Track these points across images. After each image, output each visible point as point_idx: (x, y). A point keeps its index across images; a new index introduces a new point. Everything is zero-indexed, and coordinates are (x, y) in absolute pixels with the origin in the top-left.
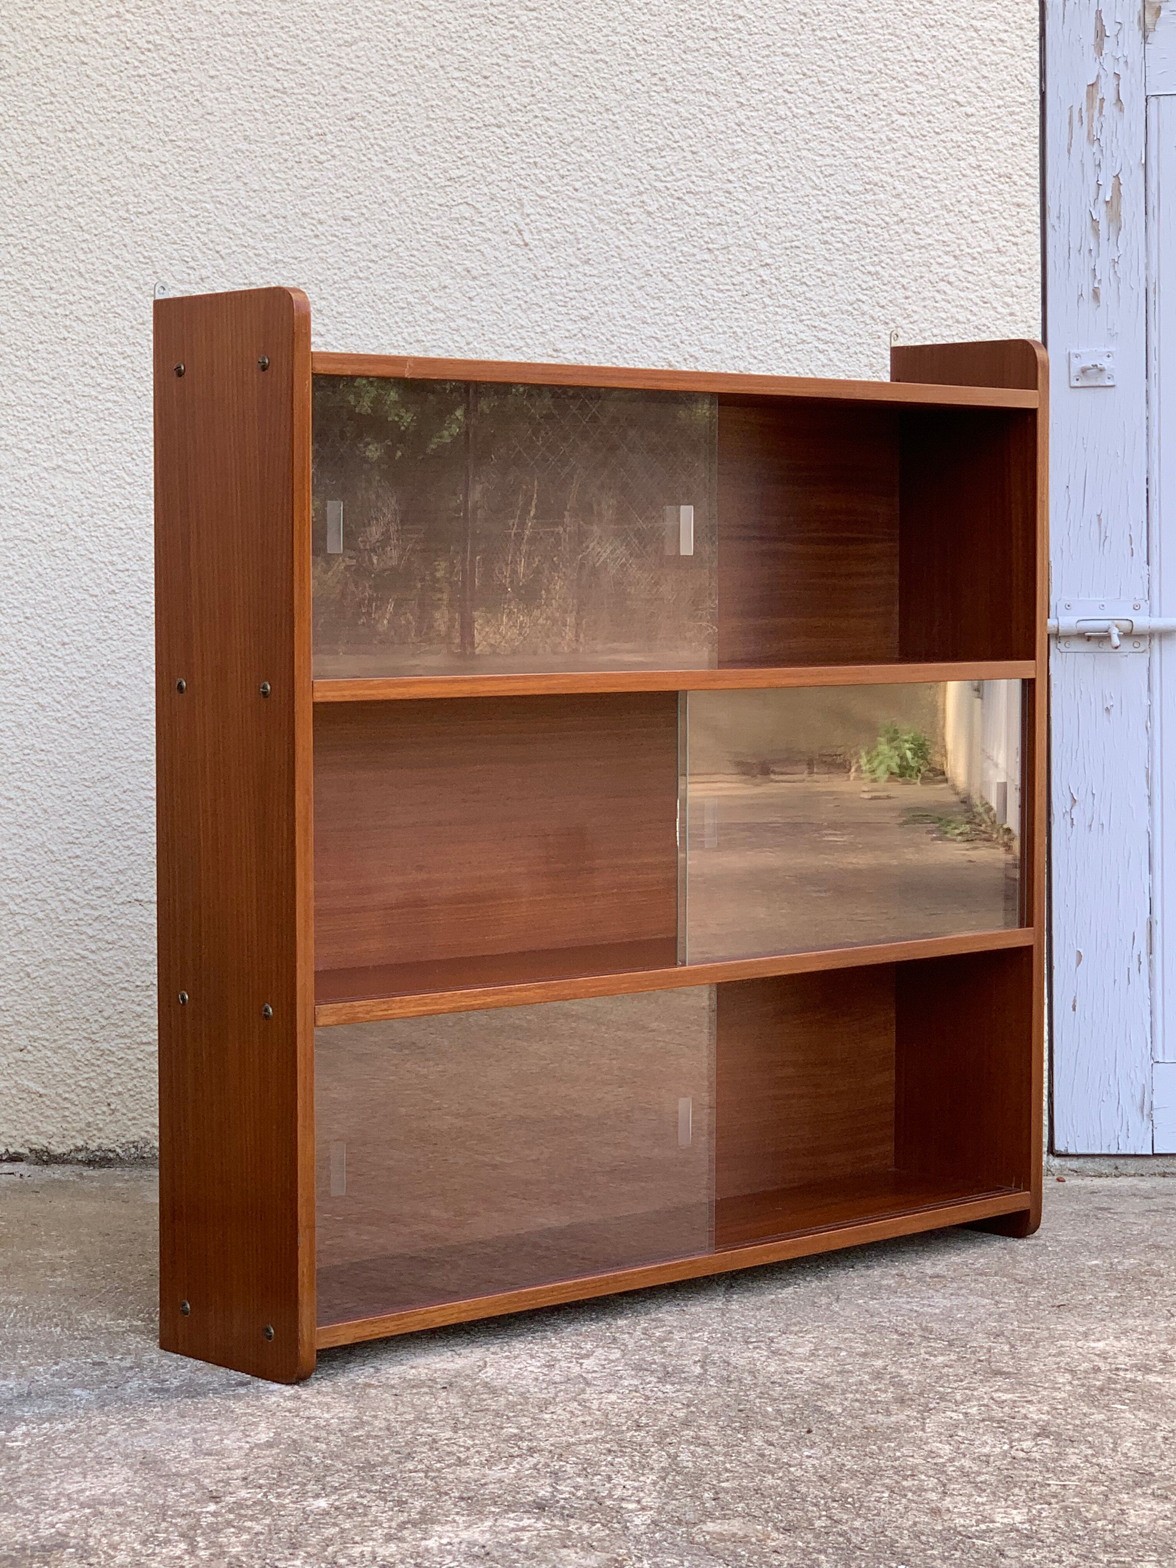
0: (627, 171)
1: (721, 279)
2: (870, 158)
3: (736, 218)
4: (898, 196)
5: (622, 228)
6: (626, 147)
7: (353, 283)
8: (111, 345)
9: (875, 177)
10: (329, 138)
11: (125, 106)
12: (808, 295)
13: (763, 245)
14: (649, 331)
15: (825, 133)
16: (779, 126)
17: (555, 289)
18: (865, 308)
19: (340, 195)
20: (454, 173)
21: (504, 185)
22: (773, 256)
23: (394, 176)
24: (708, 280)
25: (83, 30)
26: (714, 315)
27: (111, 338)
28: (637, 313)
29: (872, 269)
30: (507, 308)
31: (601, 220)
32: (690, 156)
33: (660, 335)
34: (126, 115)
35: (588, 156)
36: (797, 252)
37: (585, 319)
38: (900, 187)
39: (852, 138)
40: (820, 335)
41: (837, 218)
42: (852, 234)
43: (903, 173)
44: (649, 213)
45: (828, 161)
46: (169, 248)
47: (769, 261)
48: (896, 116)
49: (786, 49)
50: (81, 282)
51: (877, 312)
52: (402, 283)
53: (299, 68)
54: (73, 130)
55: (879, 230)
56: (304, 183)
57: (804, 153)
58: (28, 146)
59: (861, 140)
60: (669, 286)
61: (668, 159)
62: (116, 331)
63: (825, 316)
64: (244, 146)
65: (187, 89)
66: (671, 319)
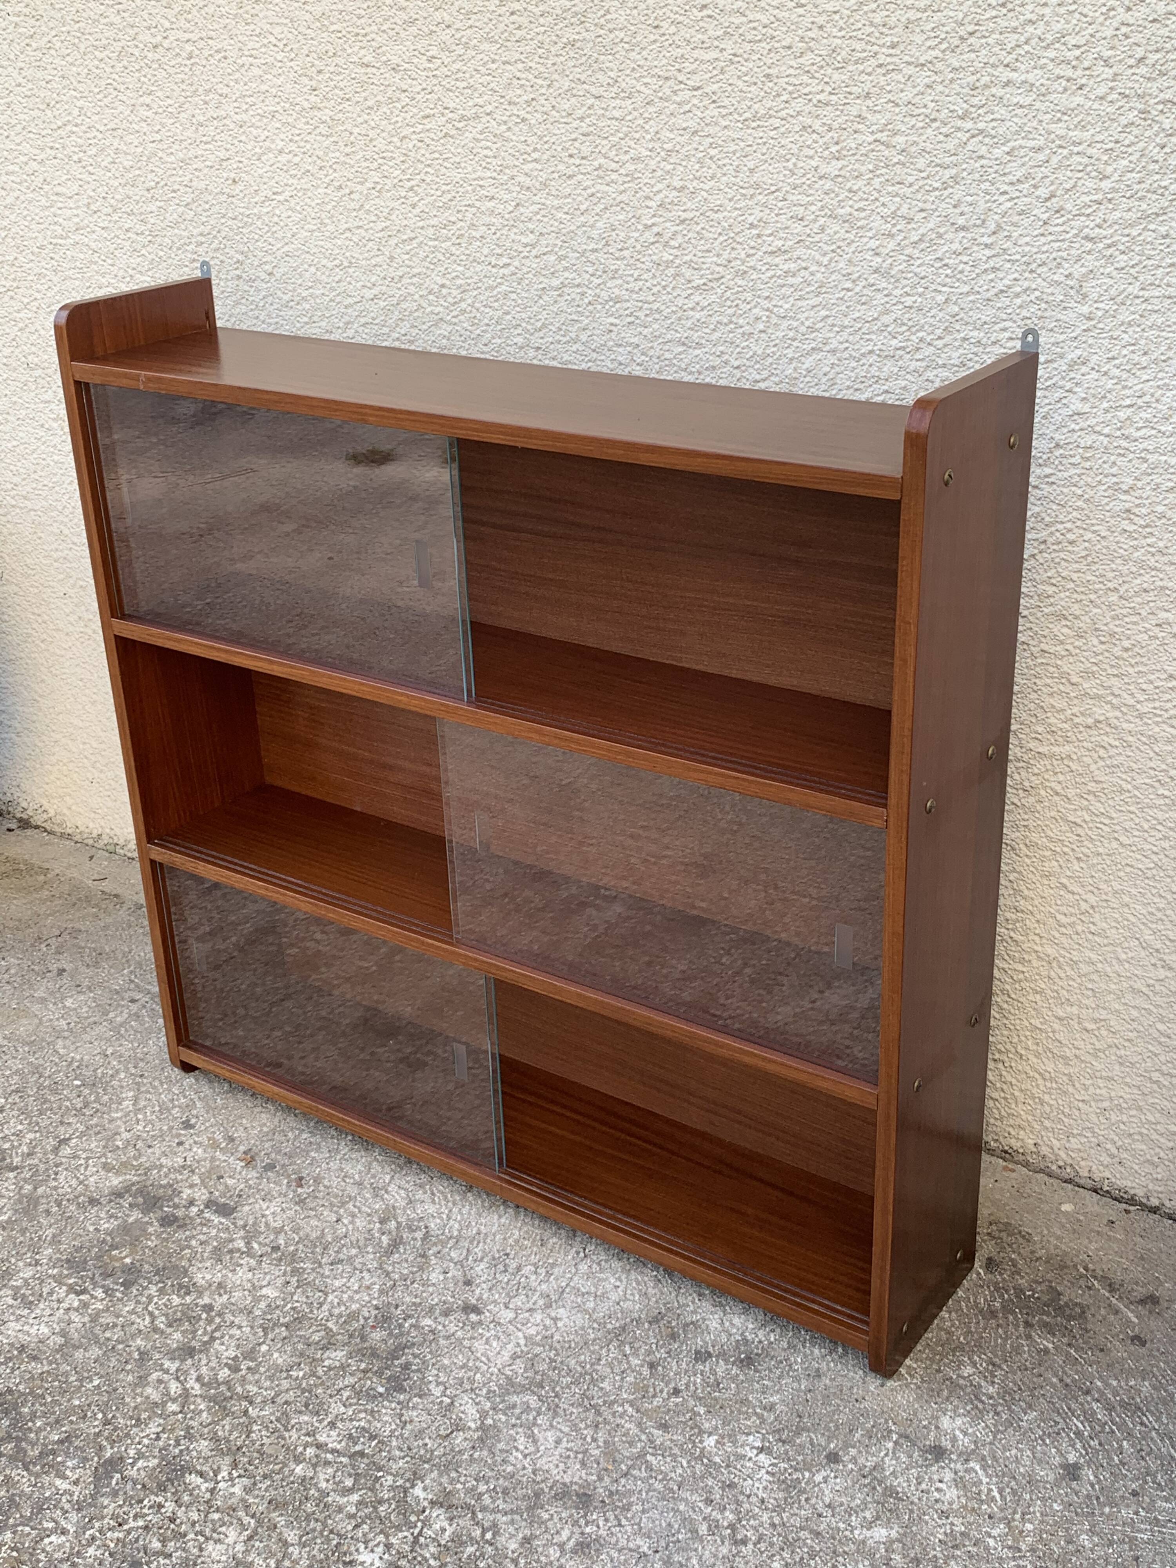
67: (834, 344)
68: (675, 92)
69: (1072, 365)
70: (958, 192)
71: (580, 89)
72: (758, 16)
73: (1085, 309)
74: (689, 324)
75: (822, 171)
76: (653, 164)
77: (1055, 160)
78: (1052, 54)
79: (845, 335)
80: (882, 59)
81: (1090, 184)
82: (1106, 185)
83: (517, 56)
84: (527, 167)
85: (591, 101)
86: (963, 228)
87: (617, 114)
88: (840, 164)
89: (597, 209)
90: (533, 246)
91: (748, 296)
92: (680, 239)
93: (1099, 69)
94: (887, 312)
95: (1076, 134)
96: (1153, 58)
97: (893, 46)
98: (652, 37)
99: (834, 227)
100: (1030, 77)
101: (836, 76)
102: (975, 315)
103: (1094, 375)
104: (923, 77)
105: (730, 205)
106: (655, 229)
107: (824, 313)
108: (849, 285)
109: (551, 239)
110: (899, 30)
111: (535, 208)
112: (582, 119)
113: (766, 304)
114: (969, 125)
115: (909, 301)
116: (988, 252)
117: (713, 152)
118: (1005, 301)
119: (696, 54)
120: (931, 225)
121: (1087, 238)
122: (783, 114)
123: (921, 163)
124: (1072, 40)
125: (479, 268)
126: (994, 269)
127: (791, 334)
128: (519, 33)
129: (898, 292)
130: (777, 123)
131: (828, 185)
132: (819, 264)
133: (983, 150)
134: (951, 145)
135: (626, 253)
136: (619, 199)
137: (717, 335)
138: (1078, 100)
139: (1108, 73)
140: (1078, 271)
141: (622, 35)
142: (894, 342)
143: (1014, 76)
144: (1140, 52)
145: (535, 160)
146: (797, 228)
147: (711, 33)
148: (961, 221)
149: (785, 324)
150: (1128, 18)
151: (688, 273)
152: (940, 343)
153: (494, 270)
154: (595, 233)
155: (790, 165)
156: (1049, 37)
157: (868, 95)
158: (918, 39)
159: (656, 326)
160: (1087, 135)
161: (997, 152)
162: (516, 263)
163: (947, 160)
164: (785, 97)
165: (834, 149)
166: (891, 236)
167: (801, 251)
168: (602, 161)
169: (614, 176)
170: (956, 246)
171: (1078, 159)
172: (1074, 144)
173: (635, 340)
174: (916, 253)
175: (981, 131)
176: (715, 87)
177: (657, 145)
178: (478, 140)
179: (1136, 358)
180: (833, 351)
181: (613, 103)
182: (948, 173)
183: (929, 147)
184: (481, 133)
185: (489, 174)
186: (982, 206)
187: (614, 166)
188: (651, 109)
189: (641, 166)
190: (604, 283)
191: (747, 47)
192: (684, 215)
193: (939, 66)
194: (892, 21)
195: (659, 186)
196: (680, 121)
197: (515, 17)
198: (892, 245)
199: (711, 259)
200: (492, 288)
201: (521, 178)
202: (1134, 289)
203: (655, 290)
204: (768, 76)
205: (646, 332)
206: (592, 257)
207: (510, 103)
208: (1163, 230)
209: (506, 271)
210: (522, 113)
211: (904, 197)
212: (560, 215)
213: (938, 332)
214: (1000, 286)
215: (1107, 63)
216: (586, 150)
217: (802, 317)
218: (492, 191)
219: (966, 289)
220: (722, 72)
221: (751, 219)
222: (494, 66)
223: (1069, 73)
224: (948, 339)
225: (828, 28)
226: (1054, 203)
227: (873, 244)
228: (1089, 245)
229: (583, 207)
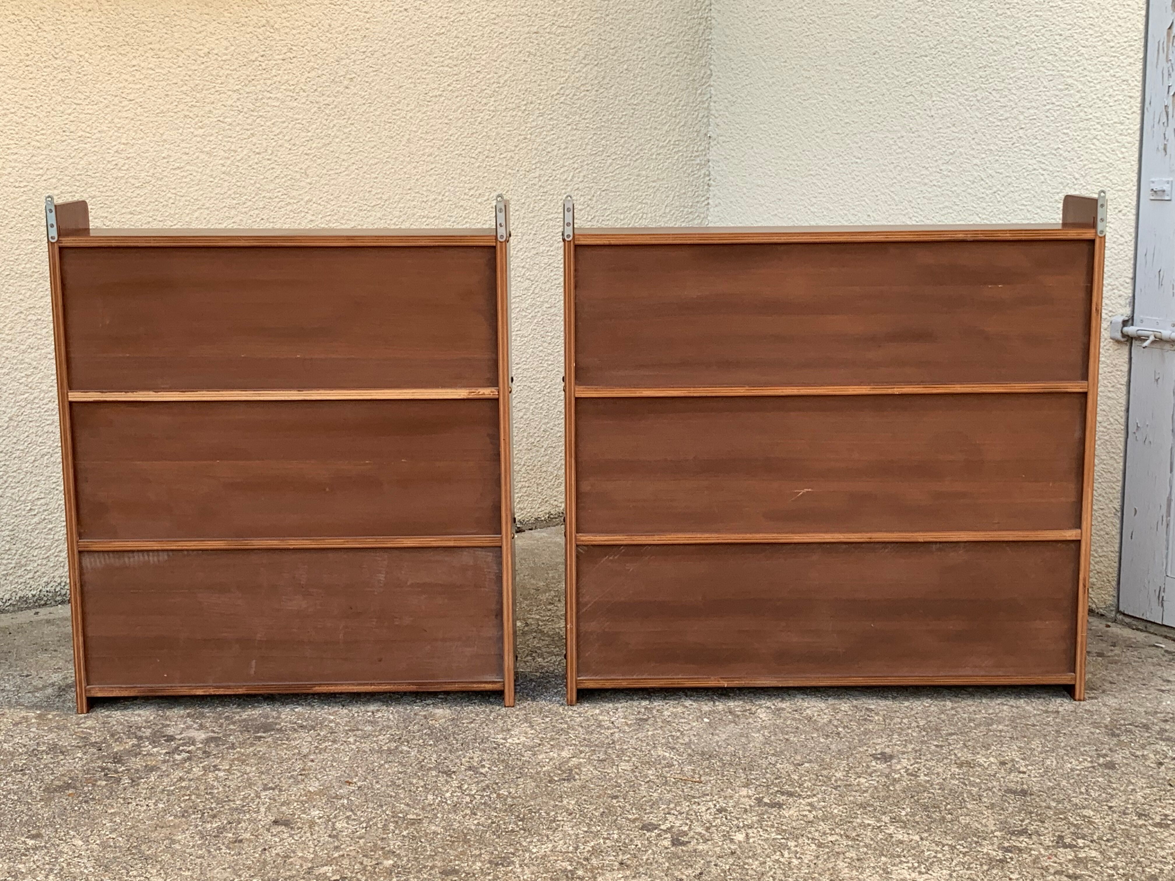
0: (971, 78)
1: (1004, 135)
2: (1068, 71)
3: (1012, 103)
4: (1078, 92)
5: (968, 108)
6: (971, 66)
7: (872, 133)
8: (794, 160)
9: (1070, 81)
10: (867, 63)
11: (802, 50)
12: (1038, 145)
13: (1021, 117)
14: (976, 161)
15: (1050, 58)
16: (1032, 54)
17: (942, 139)
18: (1061, 152)
19: (869, 91)
20: (908, 80)
21: (926, 86)
22: (1025, 124)
23: (888, 81)
24: (999, 136)
25: (791, 15)
26: (1000, 154)
27: (794, 157)
28: (972, 152)
29: (1065, 131)
30: (924, 148)
31: (960, 104)
32: (996, 71)
33: (979, 163)
34: (802, 55)
35: (957, 71)
36: (1035, 121)
37: (951, 154)
38: (1080, 87)
39: (1061, 60)
40: (1042, 166)
41: (1053, 104)
42: (1058, 112)
43: (1082, 79)
44: (978, 101)
45: (1051, 73)
46: (813, 116)
47: (1023, 126)
48: (1080, 48)
49: (1037, 13)
50: (786, 131)
51: (1066, 154)
52: (888, 134)
53: (858, 30)
54: (785, 62)
55: (1069, 110)
56: (857, 85)
57: (1041, 68)
58: (773, 69)
59: (1065, 61)
60: (984, 138)
61: (987, 73)
62: (795, 154)
63: (1045, 156)
64: (838, 68)
65: (822, 41)
66: (984, 156)
67: (207, 205)
68: (120, 102)
69: (307, 202)
70: (254, 139)
71: (68, 101)
72: (160, 71)
73: (308, 181)
74: (135, 204)
75: (196, 133)
76: (110, 134)
77: (290, 126)
78: (284, 87)
79: (212, 201)
80: (218, 89)
81: (304, 134)
82: (309, 134)
83: (30, 86)
84: (37, 138)
85: (75, 106)
86: (258, 153)
87: (91, 112)
88: (203, 130)
89: (81, 155)
90: (42, 176)
91: (164, 188)
92: (127, 166)
93: (302, 93)
94: (229, 190)
95: (296, 116)
96: (319, 89)
97: (222, 83)
98: (107, 78)
99: (202, 156)
100: (277, 96)
101: (198, 95)
102: (267, 187)
103: (315, 205)
104: (235, 96)
105: (152, 150)
106: (114, 163)
107: (201, 192)
108: (212, 180)
109: (54, 171)
110: (224, 78)
111: (44, 157)
112: (70, 114)
113: (174, 191)
114: (256, 114)
115: (239, 184)
116: (269, 162)
117: (141, 127)
118: (277, 181)
119: (130, 86)
120: (245, 153)
121: (306, 154)
122: (175, 110)
123: (238, 129)
124: (291, 83)
125: (6, 189)
126: (273, 168)
127: (187, 203)
128: (31, 76)
129: (234, 181)
130: (172, 114)
131: (199, 139)
132: (197, 172)
133: (263, 123)
134: (249, 121)
135: (97, 175)
136: (93, 150)
137: (149, 208)
138: (295, 104)
139: (305, 94)
140: (304, 166)
141: (91, 77)
142: (235, 202)
143: (271, 95)
144: (315, 87)
145: (43, 134)
146: (185, 157)
147: (137, 77)
148: (257, 151)
149: (183, 199)
150: (309, 75)
151: (133, 181)
152: (254, 200)
153: (17, 190)
154: (79, 167)
155: (180, 131)
156: (283, 82)
157: (213, 103)
158: (232, 81)
159: (116, 207)
160: (300, 116)
161: (268, 124)
162: (32, 185)
163: (249, 127)
164: (176, 103)
165: (200, 124)
166: (228, 158)
167: (188, 167)
168: (83, 133)
169: (89, 140)
170: (256, 160)
171: (297, 125)
172: (297, 120)
173: (106, 215)
174: (240, 164)
175: (261, 116)
176: (141, 100)
177: (112, 125)
178: (5, 126)
179: (329, 197)
180: (208, 208)
181: (87, 107)
182: (249, 133)
183: (241, 122)
184: (9, 122)
185: (12, 142)
186: (265, 145)
187: (89, 135)
188: (108, 109)
189: (103, 135)
190: (86, 190)
191: (156, 83)
192: (129, 156)
193: (241, 91)
194: (221, 74)
195: (114, 143)
196: (124, 114)
197: (29, 68)
198: (229, 162)
199: (143, 174)
200: (15, 198)
201: (33, 143)
202: (325, 172)
203: (115, 190)
204: (167, 95)
205: (110, 210)
206: (78, 178)
207: (26, 107)
208: (331, 149)
209: (25, 189)
210: (34, 113)
211: (232, 143)
212: (58, 159)
213: (253, 195)
214: (276, 175)
215: (304, 91)
216: (73, 128)
217: (192, 195)
218: (15, 151)
219: (262, 177)
220: (144, 93)
221: (163, 155)
222: (16, 90)
223: (291, 94)
224: (257, 198)
225: (193, 76)
226: (292, 142)
227: (221, 162)
228: (306, 157)
229: (72, 155)
